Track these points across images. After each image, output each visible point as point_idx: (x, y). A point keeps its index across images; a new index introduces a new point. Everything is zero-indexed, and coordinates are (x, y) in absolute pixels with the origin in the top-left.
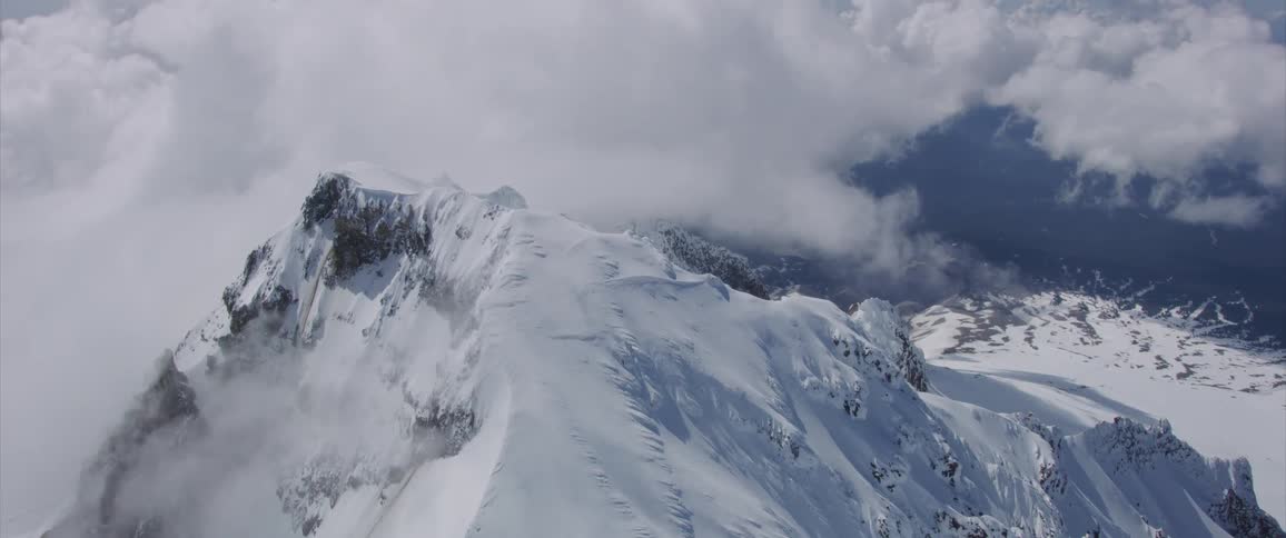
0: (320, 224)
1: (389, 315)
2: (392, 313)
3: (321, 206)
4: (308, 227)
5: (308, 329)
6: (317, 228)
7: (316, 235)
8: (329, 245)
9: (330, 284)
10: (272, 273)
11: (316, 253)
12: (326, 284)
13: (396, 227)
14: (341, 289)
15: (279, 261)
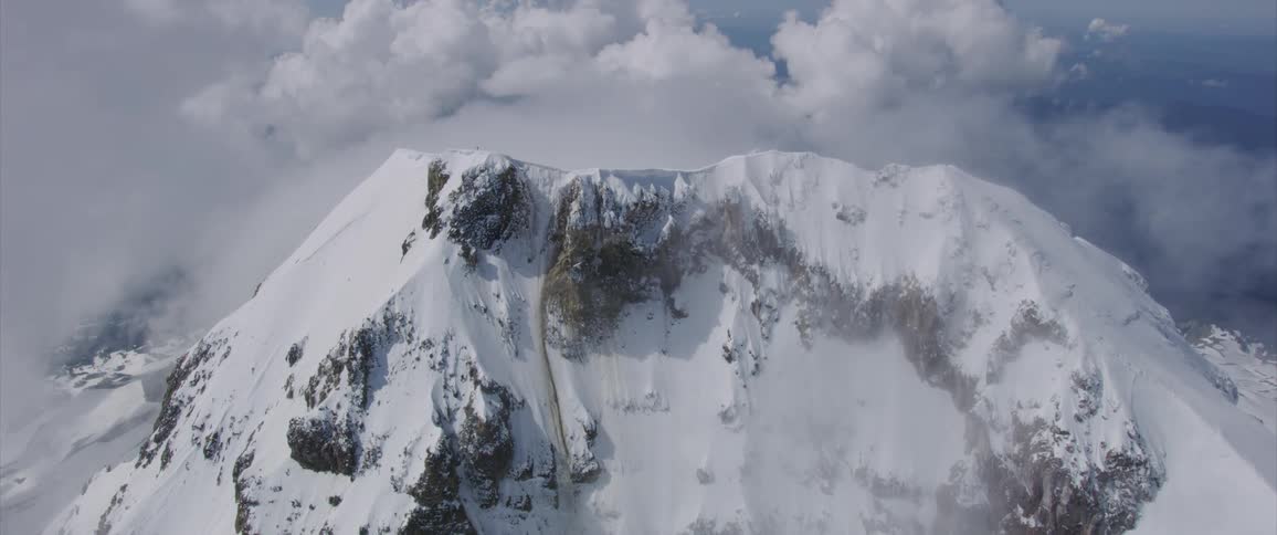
0: (497, 252)
1: (754, 374)
2: (757, 369)
3: (492, 218)
4: (473, 262)
5: (579, 446)
6: (492, 260)
7: (499, 273)
8: (533, 287)
9: (575, 354)
10: (443, 364)
11: (516, 307)
12: (568, 357)
13: (695, 228)
14: (603, 358)
15: (448, 338)
